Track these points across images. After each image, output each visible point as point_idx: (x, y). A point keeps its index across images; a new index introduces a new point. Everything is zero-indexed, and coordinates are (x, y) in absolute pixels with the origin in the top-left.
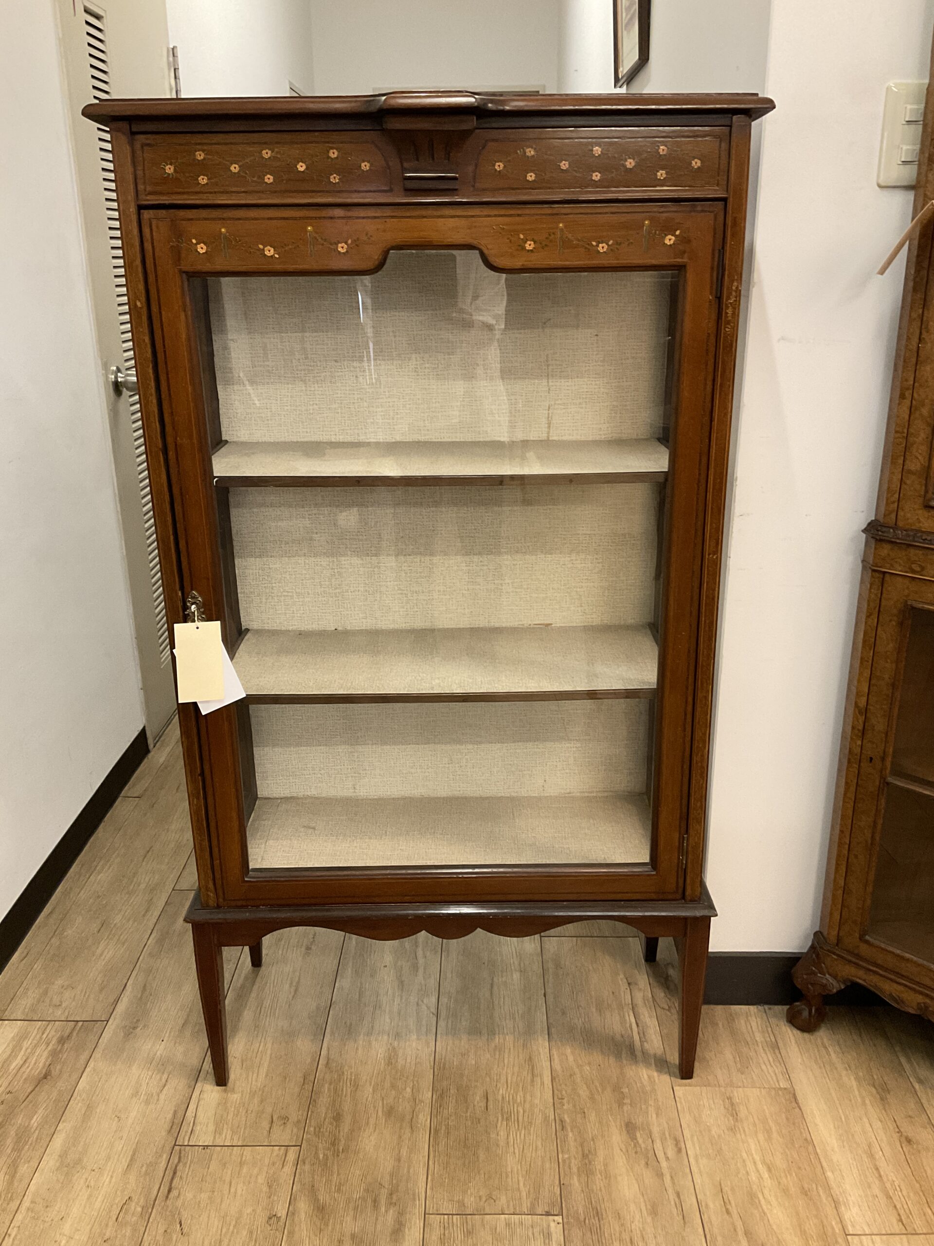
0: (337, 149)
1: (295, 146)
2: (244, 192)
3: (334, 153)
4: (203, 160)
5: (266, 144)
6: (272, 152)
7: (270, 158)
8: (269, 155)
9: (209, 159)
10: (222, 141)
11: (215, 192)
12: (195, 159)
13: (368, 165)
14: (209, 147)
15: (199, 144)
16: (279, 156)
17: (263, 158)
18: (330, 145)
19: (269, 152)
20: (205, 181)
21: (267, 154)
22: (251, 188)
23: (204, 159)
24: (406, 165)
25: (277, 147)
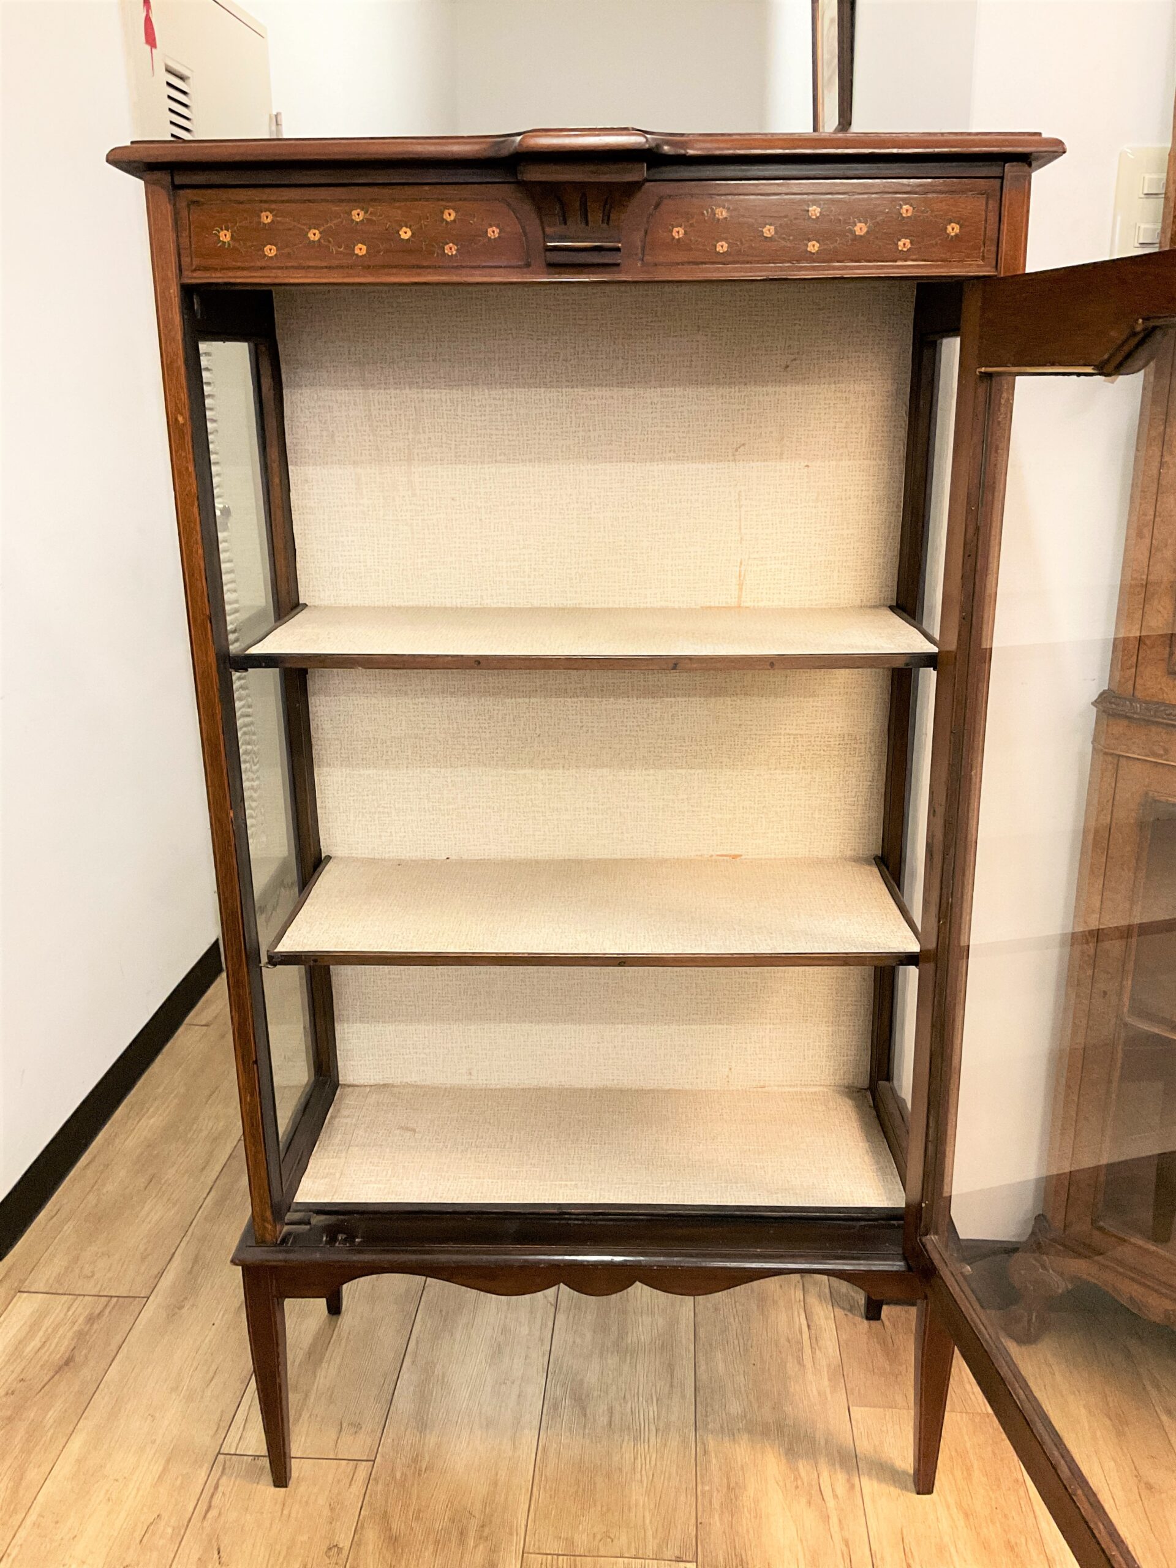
0: (454, 209)
1: (397, 204)
2: (326, 267)
3: (450, 215)
4: (269, 223)
5: (358, 202)
6: (366, 212)
7: (361, 221)
8: (361, 217)
9: (278, 222)
10: (297, 198)
11: (287, 268)
12: (259, 223)
13: (497, 231)
14: (281, 206)
15: (266, 202)
16: (374, 218)
17: (353, 220)
18: (444, 203)
19: (362, 213)
20: (274, 253)
21: (358, 215)
22: (336, 263)
23: (273, 221)
24: (548, 230)
25: (373, 206)
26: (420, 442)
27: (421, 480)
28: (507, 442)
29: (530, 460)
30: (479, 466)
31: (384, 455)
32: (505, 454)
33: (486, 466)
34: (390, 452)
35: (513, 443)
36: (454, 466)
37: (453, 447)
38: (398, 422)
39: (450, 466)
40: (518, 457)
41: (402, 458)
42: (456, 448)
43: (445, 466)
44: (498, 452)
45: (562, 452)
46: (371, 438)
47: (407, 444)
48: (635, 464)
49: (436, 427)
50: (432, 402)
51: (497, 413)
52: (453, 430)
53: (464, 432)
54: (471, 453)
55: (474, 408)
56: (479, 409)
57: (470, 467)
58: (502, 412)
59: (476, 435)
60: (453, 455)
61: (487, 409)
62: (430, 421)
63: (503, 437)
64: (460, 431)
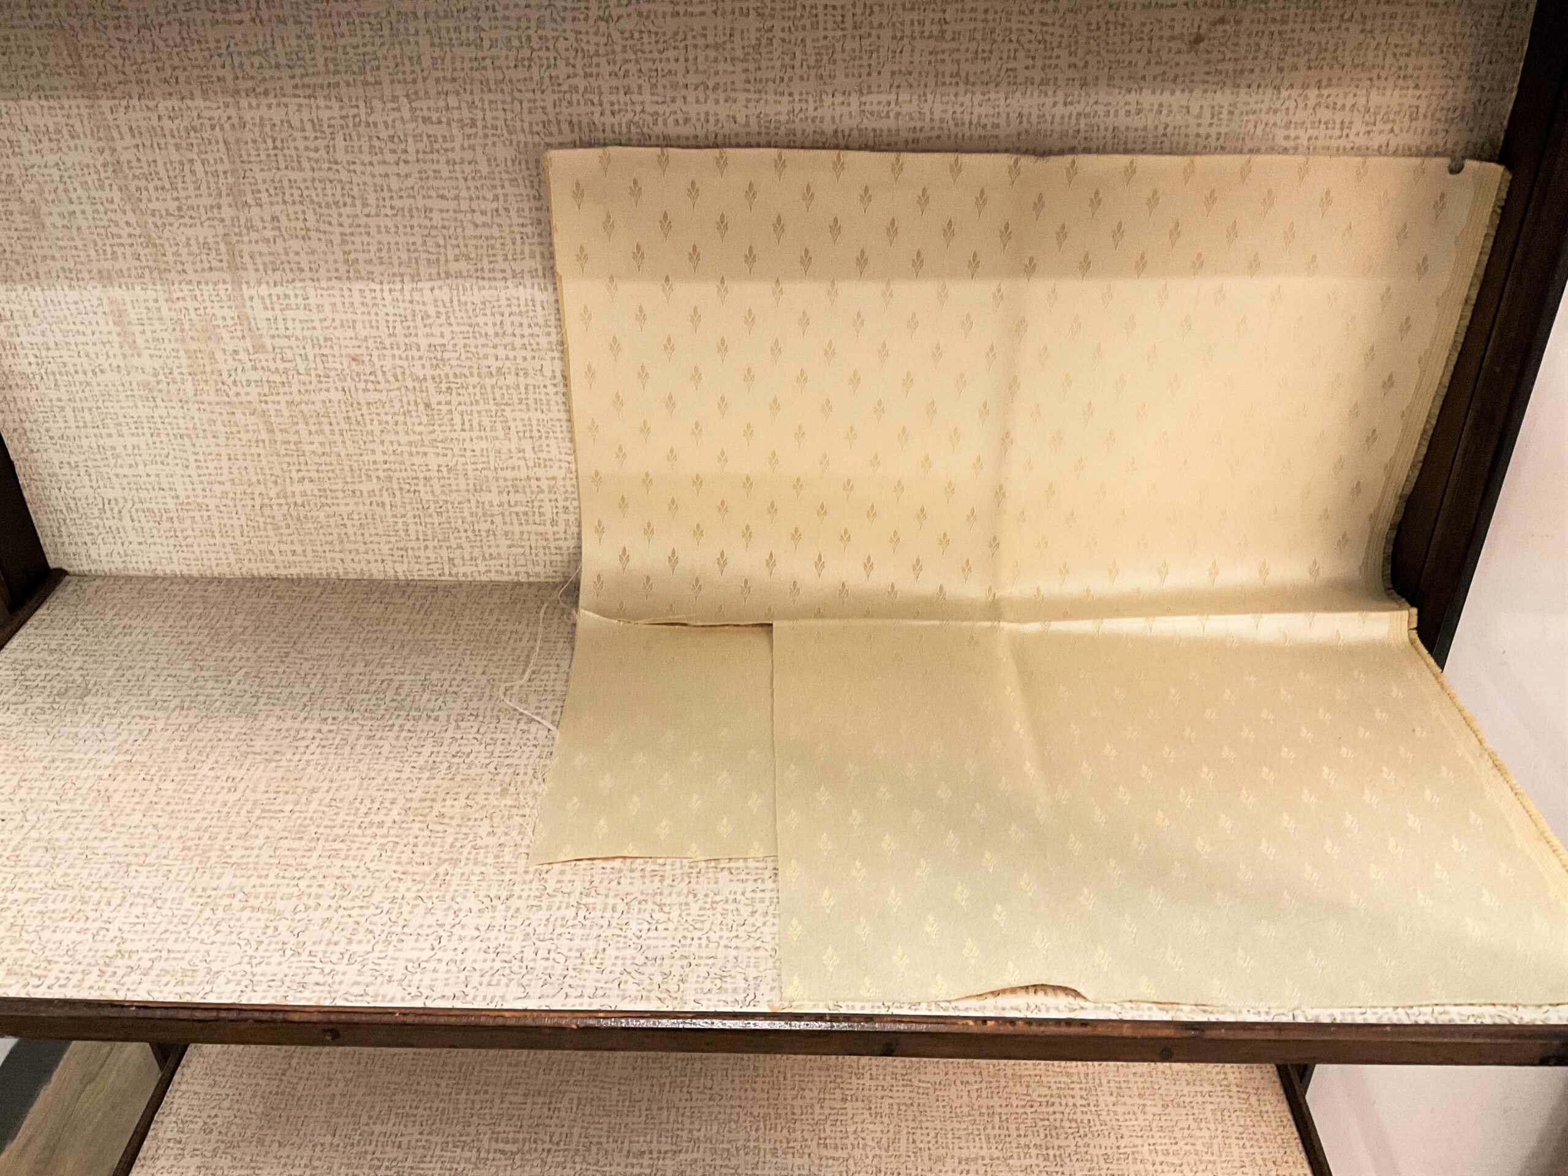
26: (250, 227)
27: (269, 314)
28: (470, 231)
30: (408, 287)
31: (170, 258)
32: (468, 258)
33: (425, 285)
34: (184, 251)
35: (485, 232)
36: (347, 285)
37: (337, 239)
38: (189, 178)
39: (334, 283)
40: (501, 265)
41: (215, 264)
42: (344, 242)
43: (324, 284)
44: (451, 253)
46: (131, 217)
47: (221, 231)
49: (288, 191)
50: (268, 129)
51: (435, 156)
52: (330, 199)
53: (358, 203)
54: (384, 254)
55: (376, 143)
56: (390, 146)
57: (386, 287)
58: (451, 155)
59: (389, 212)
60: (340, 257)
61: (411, 147)
62: (268, 175)
63: (460, 216)
64: (349, 201)
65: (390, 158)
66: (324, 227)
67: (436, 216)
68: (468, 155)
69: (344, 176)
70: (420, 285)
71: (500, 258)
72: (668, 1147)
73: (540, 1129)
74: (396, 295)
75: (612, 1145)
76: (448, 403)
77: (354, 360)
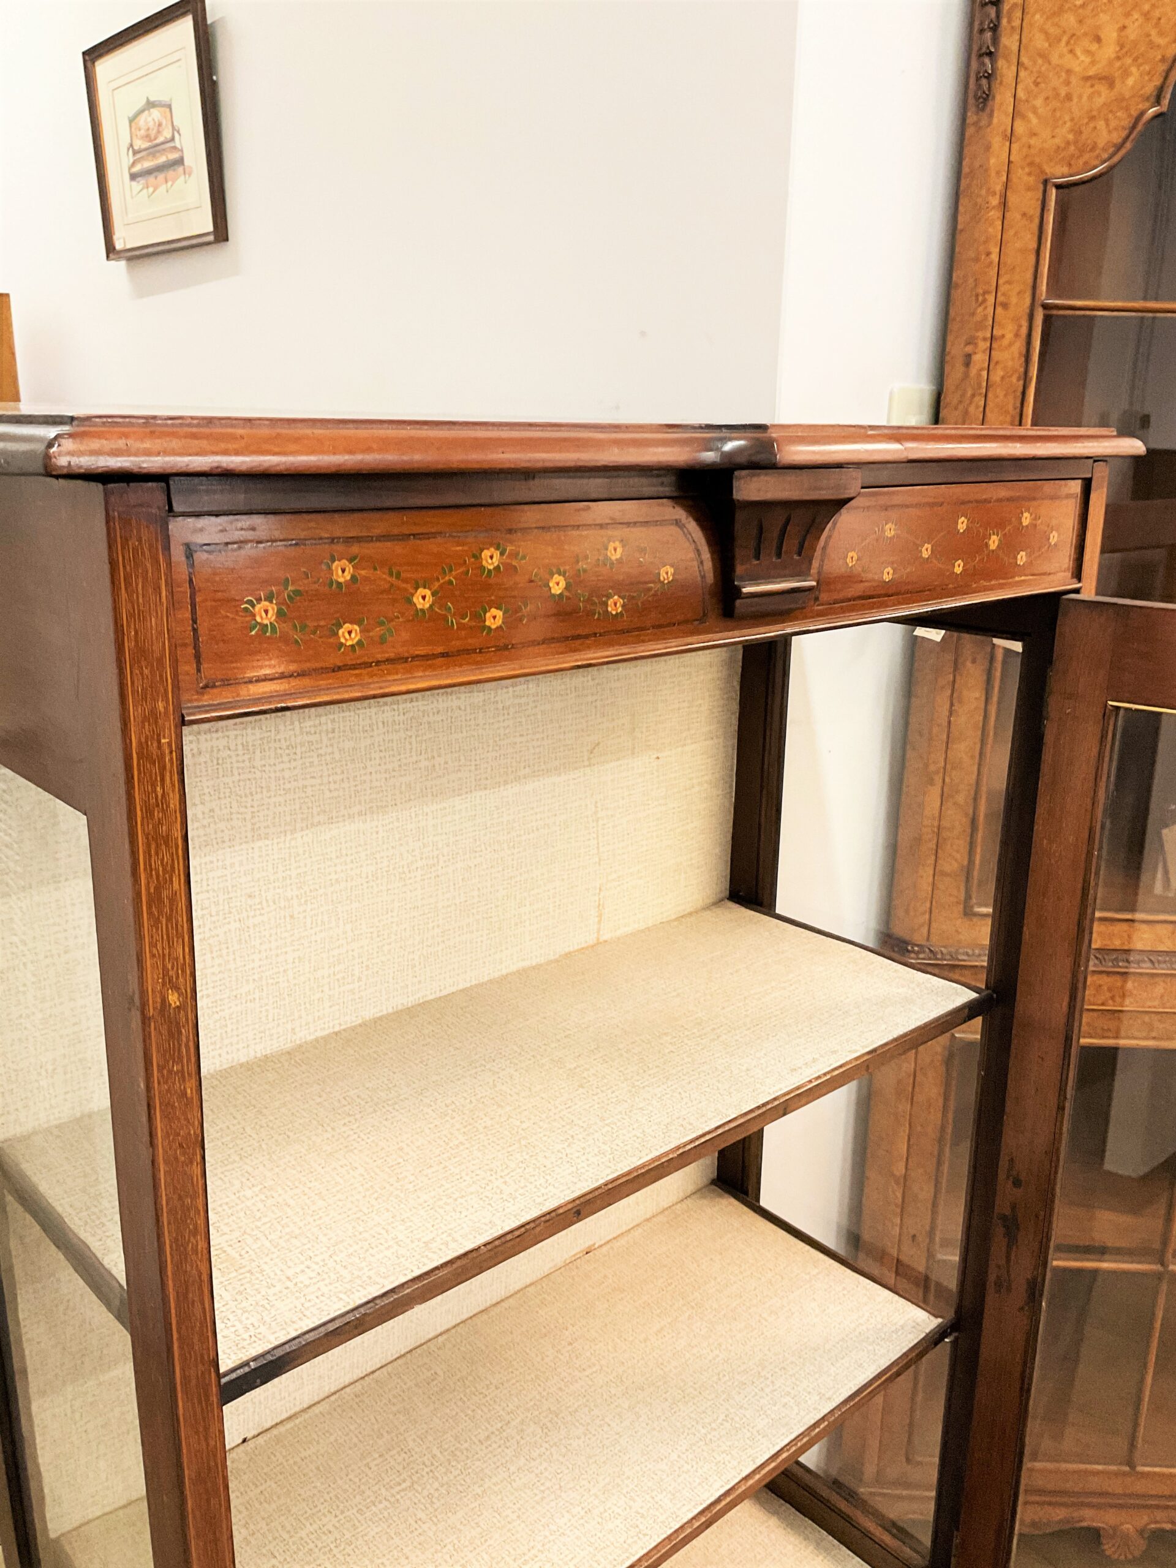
0: (620, 541)
1: (546, 536)
2: (440, 655)
3: (614, 550)
4: (348, 582)
5: (491, 535)
6: (502, 554)
7: (497, 568)
8: (495, 561)
9: (366, 579)
10: (396, 531)
11: (377, 663)
12: (332, 582)
13: (669, 572)
14: (368, 549)
16: (514, 563)
17: (483, 568)
19: (496, 555)
20: (355, 638)
21: (490, 558)
22: (456, 644)
23: (353, 577)
24: (739, 569)
25: (511, 542)
28: (328, 794)
29: (360, 814)
30: (288, 838)
32: (325, 812)
33: (298, 835)
36: (251, 845)
39: (244, 846)
42: (253, 817)
44: (315, 811)
45: (401, 793)
48: (488, 792)
49: (222, 790)
50: (215, 754)
51: (312, 753)
52: (248, 792)
53: (265, 791)
54: (277, 820)
55: (279, 751)
56: (287, 751)
57: (275, 841)
58: (320, 752)
59: (282, 792)
60: (249, 826)
61: (298, 751)
62: (211, 783)
63: (322, 787)
64: (259, 790)
65: (286, 759)
66: (242, 810)
67: (309, 790)
68: (330, 750)
69: (258, 774)
70: (295, 835)
71: (342, 808)
72: (499, 1425)
73: (412, 1465)
74: (281, 845)
75: (466, 1445)
76: (305, 911)
77: (250, 896)
